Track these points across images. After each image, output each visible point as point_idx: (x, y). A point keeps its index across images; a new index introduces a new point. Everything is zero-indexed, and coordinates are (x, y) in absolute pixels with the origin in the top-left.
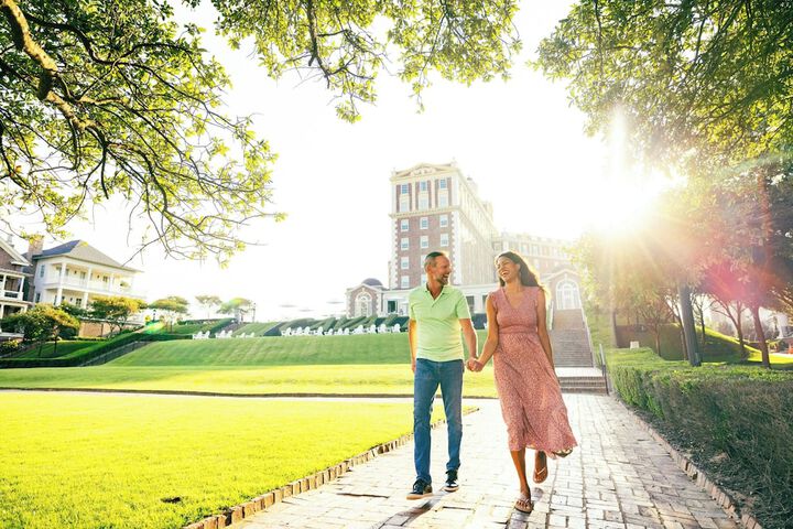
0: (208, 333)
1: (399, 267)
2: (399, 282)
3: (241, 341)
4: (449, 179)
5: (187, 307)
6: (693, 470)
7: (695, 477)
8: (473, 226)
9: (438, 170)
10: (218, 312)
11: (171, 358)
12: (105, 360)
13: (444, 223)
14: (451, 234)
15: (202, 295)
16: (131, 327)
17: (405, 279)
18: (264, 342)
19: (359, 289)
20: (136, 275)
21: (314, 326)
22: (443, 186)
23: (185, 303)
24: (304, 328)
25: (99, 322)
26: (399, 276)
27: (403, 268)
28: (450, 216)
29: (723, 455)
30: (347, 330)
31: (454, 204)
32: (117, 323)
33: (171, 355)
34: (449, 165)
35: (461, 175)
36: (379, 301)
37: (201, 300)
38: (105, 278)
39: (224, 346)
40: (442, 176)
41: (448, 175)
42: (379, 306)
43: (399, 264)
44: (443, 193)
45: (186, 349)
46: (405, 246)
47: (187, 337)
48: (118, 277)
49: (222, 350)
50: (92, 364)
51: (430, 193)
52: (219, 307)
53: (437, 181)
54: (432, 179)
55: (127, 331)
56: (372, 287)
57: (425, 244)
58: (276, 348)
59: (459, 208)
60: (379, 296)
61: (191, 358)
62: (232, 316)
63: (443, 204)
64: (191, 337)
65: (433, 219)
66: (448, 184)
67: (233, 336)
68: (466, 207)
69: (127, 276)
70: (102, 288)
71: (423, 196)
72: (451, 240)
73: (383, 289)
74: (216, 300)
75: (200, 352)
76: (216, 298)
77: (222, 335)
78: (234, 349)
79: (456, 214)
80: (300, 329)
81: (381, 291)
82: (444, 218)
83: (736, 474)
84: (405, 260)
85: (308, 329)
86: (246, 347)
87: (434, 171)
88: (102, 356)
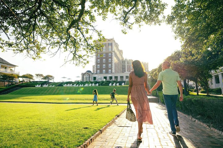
0: (40, 85)
1: (97, 67)
2: (97, 72)
3: (51, 88)
4: (112, 43)
5: (33, 77)
6: (194, 119)
7: (195, 121)
8: (118, 57)
9: (109, 40)
10: (42, 79)
11: (29, 92)
12: (7, 93)
13: (110, 55)
14: (112, 59)
15: (38, 74)
16: (14, 83)
17: (99, 71)
18: (58, 88)
19: (85, 73)
20: (16, 67)
21: (73, 84)
22: (110, 45)
23: (32, 76)
24: (70, 84)
25: (4, 81)
26: (97, 70)
27: (98, 68)
28: (112, 54)
29: (199, 116)
30: (82, 85)
31: (113, 50)
32: (10, 82)
33: (29, 91)
34: (112, 39)
35: (115, 42)
36: (91, 77)
37: (37, 75)
38: (5, 68)
39: (46, 89)
40: (110, 42)
41: (111, 42)
42: (91, 78)
43: (97, 66)
44: (110, 47)
45: (34, 90)
46: (99, 61)
47: (33, 86)
48: (10, 68)
49: (45, 90)
50: (3, 94)
51: (106, 47)
52: (42, 78)
53: (108, 43)
54: (107, 43)
55: (13, 84)
56: (89, 73)
57: (104, 61)
58: (62, 90)
59: (114, 52)
60: (91, 75)
61: (36, 92)
62: (47, 80)
63: (110, 50)
64: (35, 86)
65: (107, 54)
66: (111, 44)
67: (48, 86)
68: (116, 51)
69: (13, 67)
70: (4, 71)
71: (104, 48)
72: (112, 60)
73: (92, 74)
74: (41, 75)
75: (38, 91)
76: (42, 75)
77: (45, 86)
78: (49, 90)
79: (113, 53)
80: (69, 84)
81: (91, 74)
82: (110, 54)
83: (205, 120)
84: (99, 65)
85: (71, 84)
86: (53, 90)
87: (108, 41)
88: (6, 92)
